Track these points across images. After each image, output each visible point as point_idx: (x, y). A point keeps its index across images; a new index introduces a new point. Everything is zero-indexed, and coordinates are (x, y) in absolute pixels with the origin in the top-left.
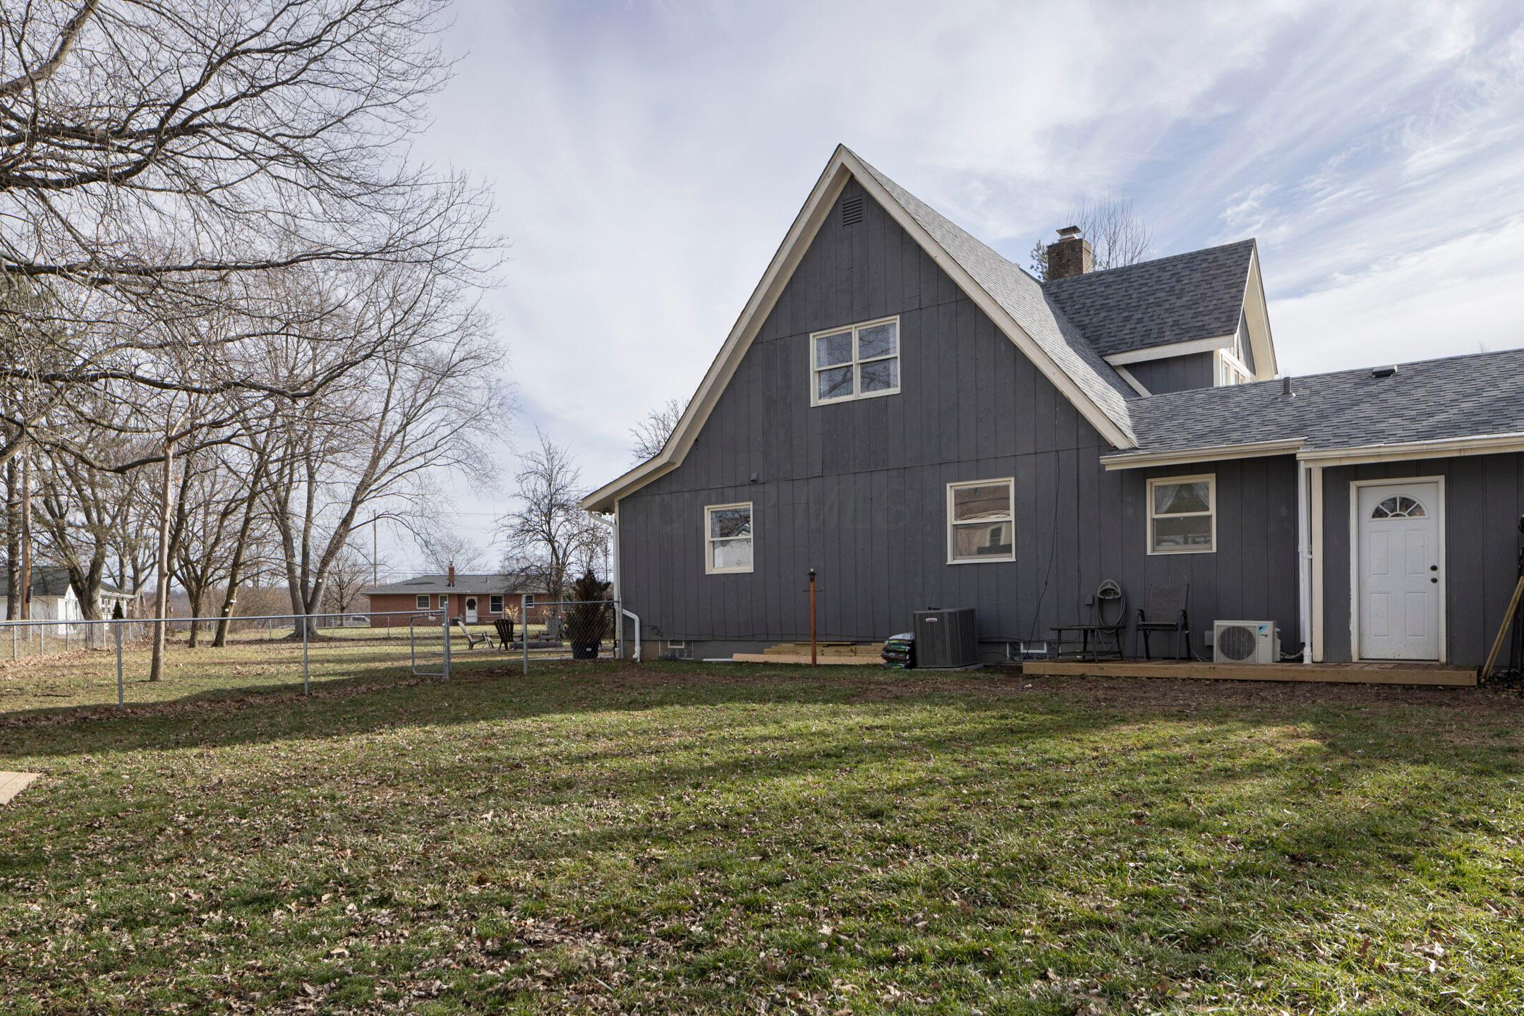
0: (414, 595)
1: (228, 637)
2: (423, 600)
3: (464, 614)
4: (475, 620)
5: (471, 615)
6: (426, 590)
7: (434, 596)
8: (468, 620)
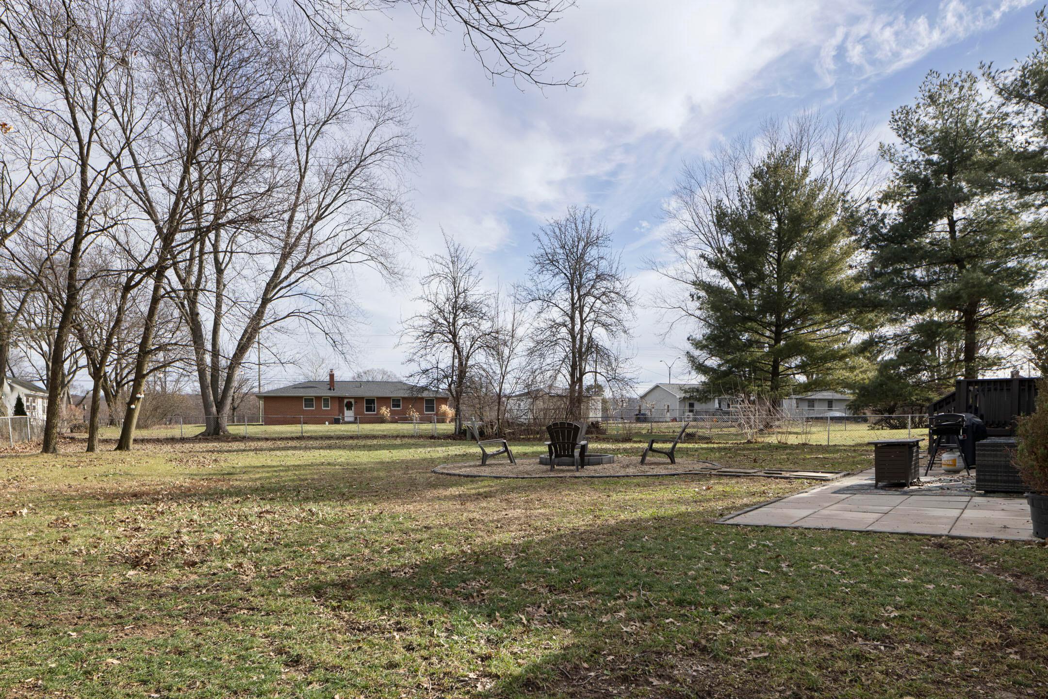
0: (301, 397)
1: (135, 433)
2: (309, 401)
3: (343, 414)
4: (352, 419)
5: (349, 415)
6: (311, 393)
7: (318, 398)
8: (346, 419)
